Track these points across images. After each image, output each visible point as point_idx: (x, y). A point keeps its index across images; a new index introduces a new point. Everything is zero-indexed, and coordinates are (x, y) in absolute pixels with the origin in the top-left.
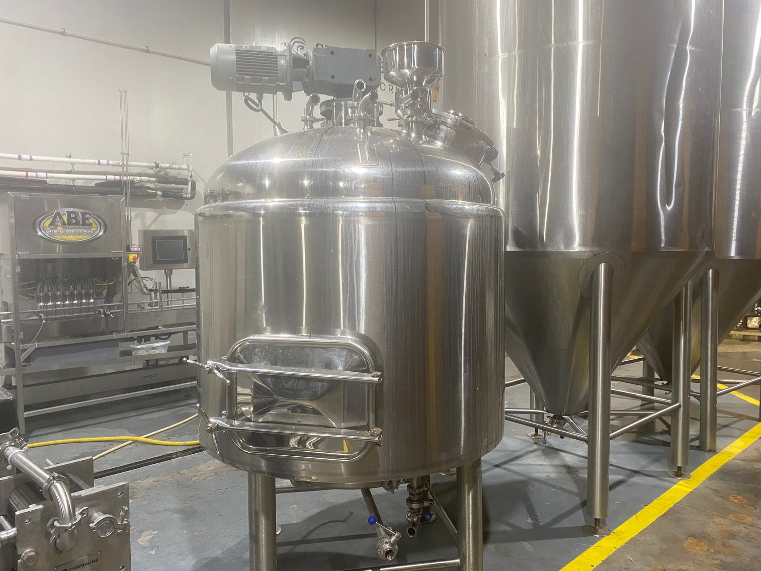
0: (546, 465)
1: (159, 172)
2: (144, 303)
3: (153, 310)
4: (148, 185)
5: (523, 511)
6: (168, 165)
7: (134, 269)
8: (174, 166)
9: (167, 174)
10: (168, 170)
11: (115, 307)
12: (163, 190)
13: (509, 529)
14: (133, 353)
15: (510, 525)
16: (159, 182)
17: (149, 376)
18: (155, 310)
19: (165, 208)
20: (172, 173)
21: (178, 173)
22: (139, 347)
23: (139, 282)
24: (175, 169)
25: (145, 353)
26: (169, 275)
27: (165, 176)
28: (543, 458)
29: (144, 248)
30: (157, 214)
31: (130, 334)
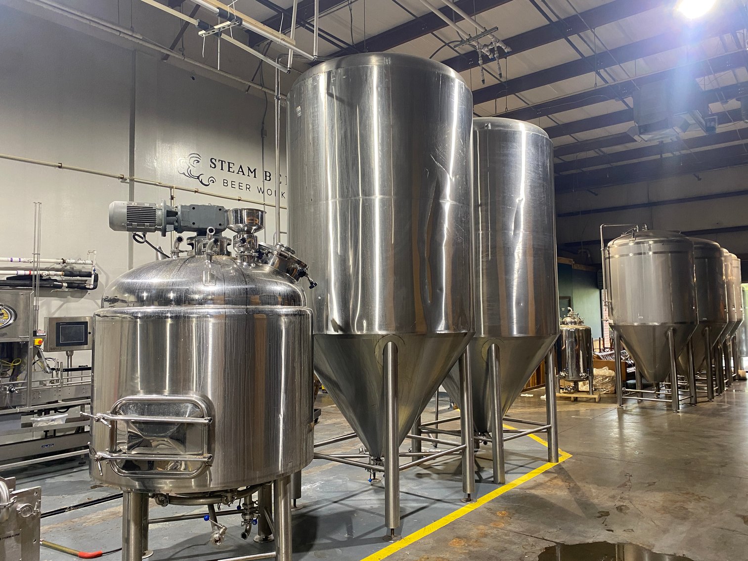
0: (373, 500)
1: (66, 266)
2: (45, 380)
3: (53, 387)
4: (55, 278)
5: (344, 529)
6: (73, 261)
7: (39, 351)
8: (80, 262)
9: (73, 268)
10: (74, 265)
11: (19, 385)
12: (69, 282)
13: (329, 541)
14: (33, 425)
15: (331, 539)
16: (65, 276)
17: (47, 446)
18: (55, 387)
19: (69, 297)
20: (77, 267)
21: (83, 267)
22: (39, 419)
23: (43, 363)
24: (80, 264)
25: (45, 424)
26: (70, 355)
27: (71, 270)
28: (373, 495)
29: (49, 332)
30: (62, 302)
31: (32, 408)
